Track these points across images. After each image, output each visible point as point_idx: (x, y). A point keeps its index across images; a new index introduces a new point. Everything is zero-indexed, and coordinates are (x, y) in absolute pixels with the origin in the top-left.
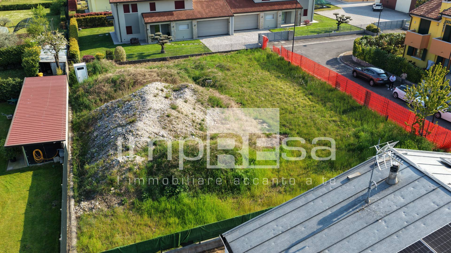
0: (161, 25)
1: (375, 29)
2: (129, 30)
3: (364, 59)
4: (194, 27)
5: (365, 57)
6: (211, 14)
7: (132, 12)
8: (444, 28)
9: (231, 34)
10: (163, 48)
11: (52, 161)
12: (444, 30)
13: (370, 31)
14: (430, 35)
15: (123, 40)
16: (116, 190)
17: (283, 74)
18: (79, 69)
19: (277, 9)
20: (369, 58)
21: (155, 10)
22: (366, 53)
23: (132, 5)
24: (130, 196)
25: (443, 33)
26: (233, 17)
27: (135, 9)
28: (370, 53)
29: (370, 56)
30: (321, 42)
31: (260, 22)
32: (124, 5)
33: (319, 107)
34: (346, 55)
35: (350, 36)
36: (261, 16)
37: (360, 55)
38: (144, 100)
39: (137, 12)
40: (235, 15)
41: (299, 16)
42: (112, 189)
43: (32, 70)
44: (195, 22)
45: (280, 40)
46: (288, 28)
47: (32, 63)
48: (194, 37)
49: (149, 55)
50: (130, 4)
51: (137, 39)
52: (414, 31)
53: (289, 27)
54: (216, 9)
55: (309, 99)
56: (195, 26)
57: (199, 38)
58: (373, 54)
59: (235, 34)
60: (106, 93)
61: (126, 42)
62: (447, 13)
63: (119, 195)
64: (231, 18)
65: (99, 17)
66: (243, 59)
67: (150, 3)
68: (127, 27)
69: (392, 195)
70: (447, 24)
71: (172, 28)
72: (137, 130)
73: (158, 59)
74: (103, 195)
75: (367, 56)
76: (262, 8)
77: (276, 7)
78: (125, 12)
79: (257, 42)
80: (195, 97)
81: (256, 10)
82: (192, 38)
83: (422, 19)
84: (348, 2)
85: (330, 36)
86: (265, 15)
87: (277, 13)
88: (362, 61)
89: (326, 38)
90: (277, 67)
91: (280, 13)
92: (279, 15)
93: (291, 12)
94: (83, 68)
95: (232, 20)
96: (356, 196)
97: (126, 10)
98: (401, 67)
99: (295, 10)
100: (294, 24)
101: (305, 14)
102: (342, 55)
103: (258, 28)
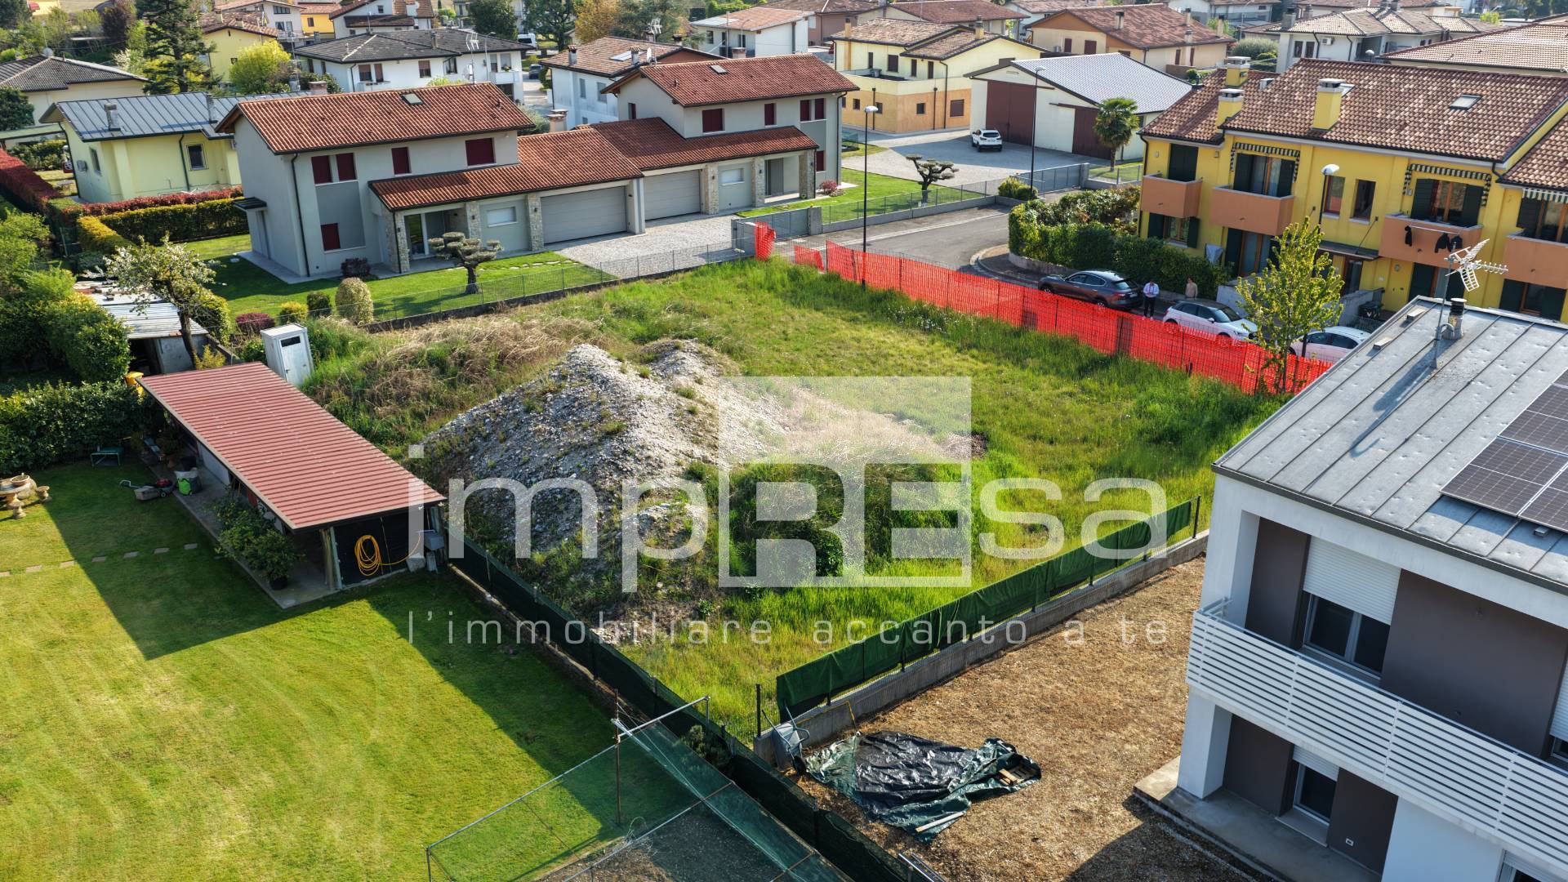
0: (427, 214)
1: (1025, 190)
2: (331, 235)
3: (1051, 258)
4: (532, 216)
5: (1051, 252)
6: (576, 174)
7: (341, 179)
8: (1235, 161)
9: (637, 230)
10: (472, 277)
11: (403, 570)
12: (1234, 166)
13: (1010, 195)
14: (1201, 182)
15: (313, 270)
16: (671, 587)
17: (865, 313)
18: (285, 343)
19: (750, 151)
20: (1065, 254)
21: (408, 171)
22: (1054, 242)
23: (338, 157)
24: (711, 595)
25: (1233, 174)
26: (641, 180)
27: (348, 170)
28: (1067, 240)
29: (1067, 246)
30: (901, 233)
31: (707, 194)
32: (314, 160)
33: (1008, 370)
34: (989, 255)
35: (965, 214)
36: (710, 175)
37: (1036, 248)
38: (603, 382)
39: (355, 178)
40: (646, 173)
41: (810, 170)
42: (660, 585)
43: (111, 365)
44: (534, 201)
45: (788, 235)
46: (785, 205)
47: (112, 342)
48: (535, 245)
49: (436, 302)
50: (332, 154)
51: (365, 261)
52: (1159, 176)
53: (788, 200)
54: (586, 160)
55: (973, 357)
56: (536, 210)
57: (549, 247)
58: (1075, 240)
59: (649, 231)
60: (426, 395)
61: (323, 274)
62: (1236, 123)
63: (682, 597)
64: (635, 181)
65: (174, 211)
66: (723, 287)
67: (393, 150)
68: (322, 227)
69: (1468, 352)
70: (1239, 151)
71: (469, 221)
72: (642, 447)
73: (471, 308)
74: (642, 604)
75: (1058, 250)
76: (710, 153)
77: (747, 148)
78: (317, 181)
79: (729, 246)
80: (710, 369)
81: (694, 159)
82: (528, 249)
83: (1172, 146)
84: (894, 132)
85: (912, 217)
86: (721, 170)
87: (752, 164)
88: (1045, 264)
89: (905, 222)
90: (835, 297)
91: (760, 163)
92: (757, 170)
93: (782, 160)
94: (296, 340)
95: (639, 189)
96: (1411, 364)
97: (321, 173)
98: (1157, 263)
99: (796, 155)
100: (797, 195)
101: (820, 165)
102: (980, 255)
103: (703, 209)
